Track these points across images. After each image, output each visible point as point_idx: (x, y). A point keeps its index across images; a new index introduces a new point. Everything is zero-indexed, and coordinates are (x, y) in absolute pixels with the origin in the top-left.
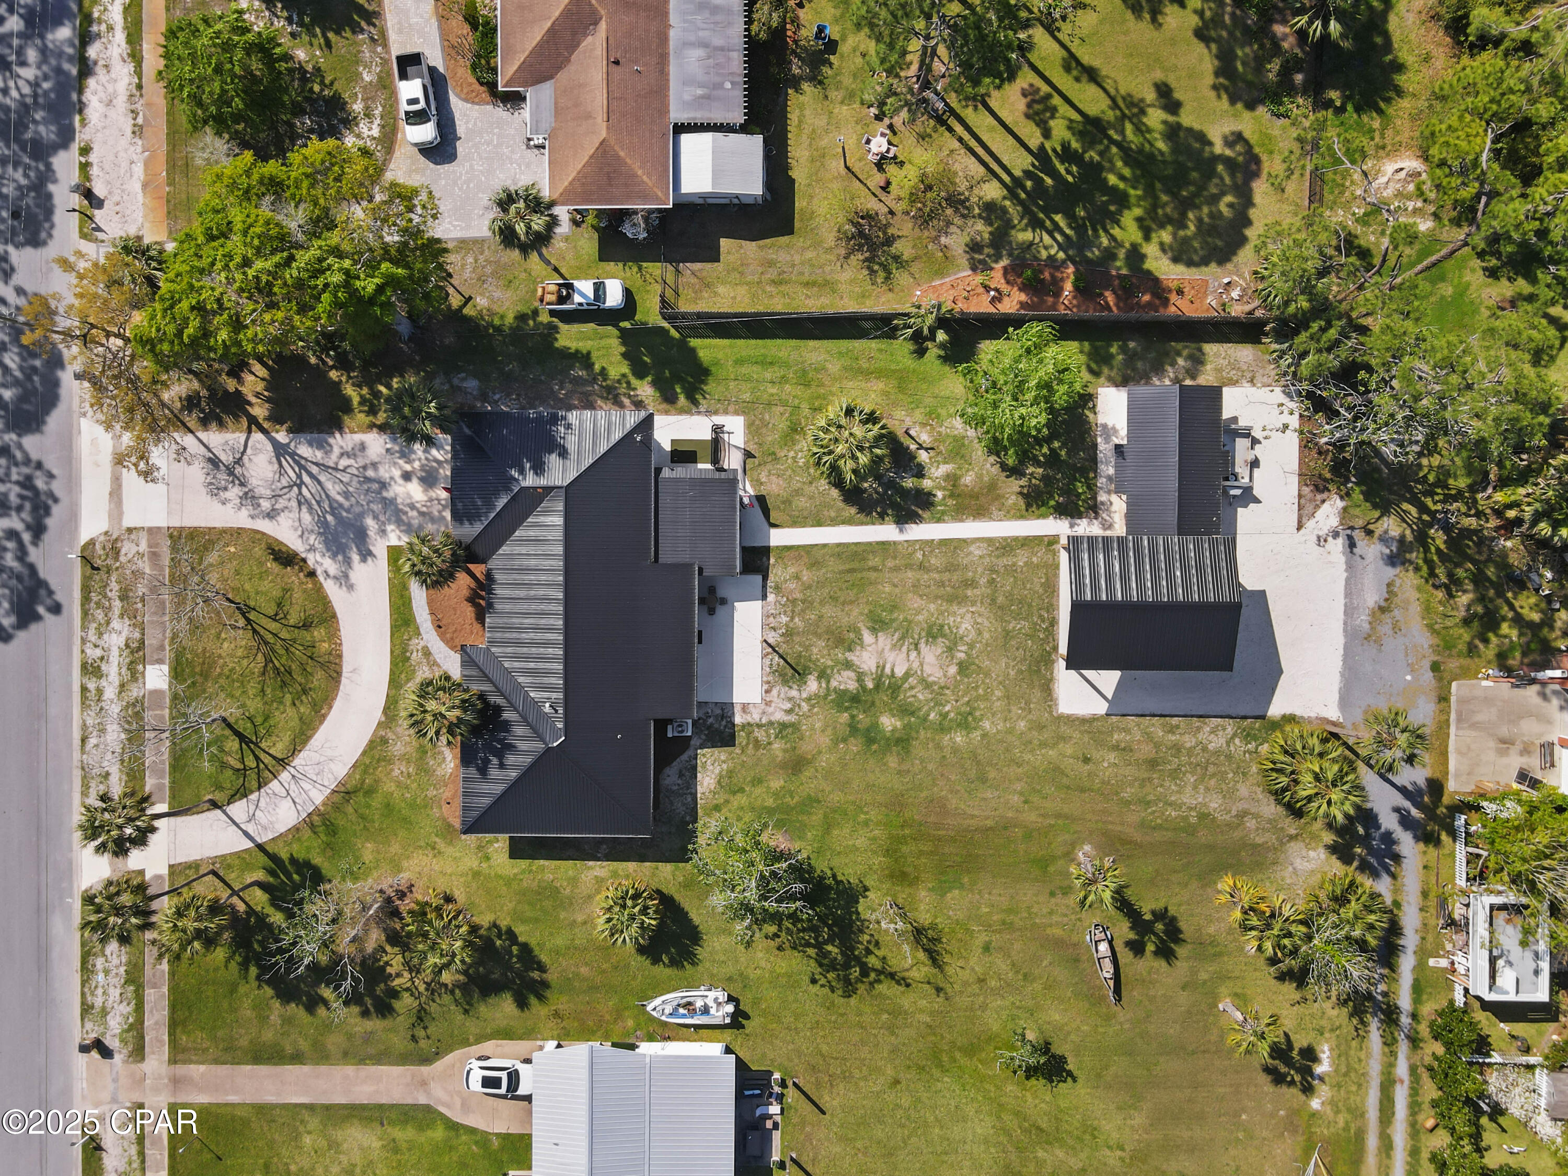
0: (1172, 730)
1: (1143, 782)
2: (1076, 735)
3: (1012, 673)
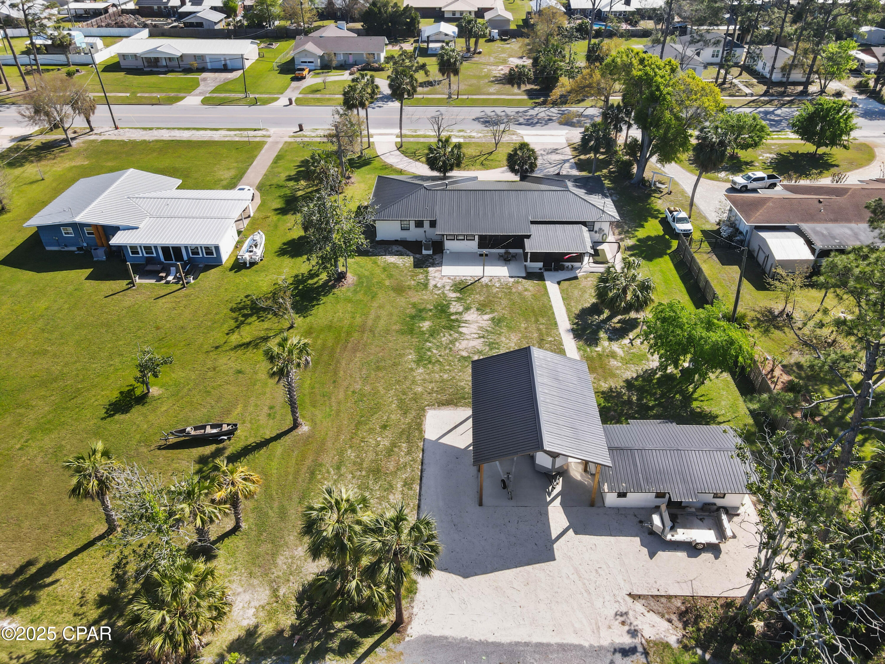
0: (407, 484)
1: (359, 465)
2: (408, 420)
3: (462, 384)
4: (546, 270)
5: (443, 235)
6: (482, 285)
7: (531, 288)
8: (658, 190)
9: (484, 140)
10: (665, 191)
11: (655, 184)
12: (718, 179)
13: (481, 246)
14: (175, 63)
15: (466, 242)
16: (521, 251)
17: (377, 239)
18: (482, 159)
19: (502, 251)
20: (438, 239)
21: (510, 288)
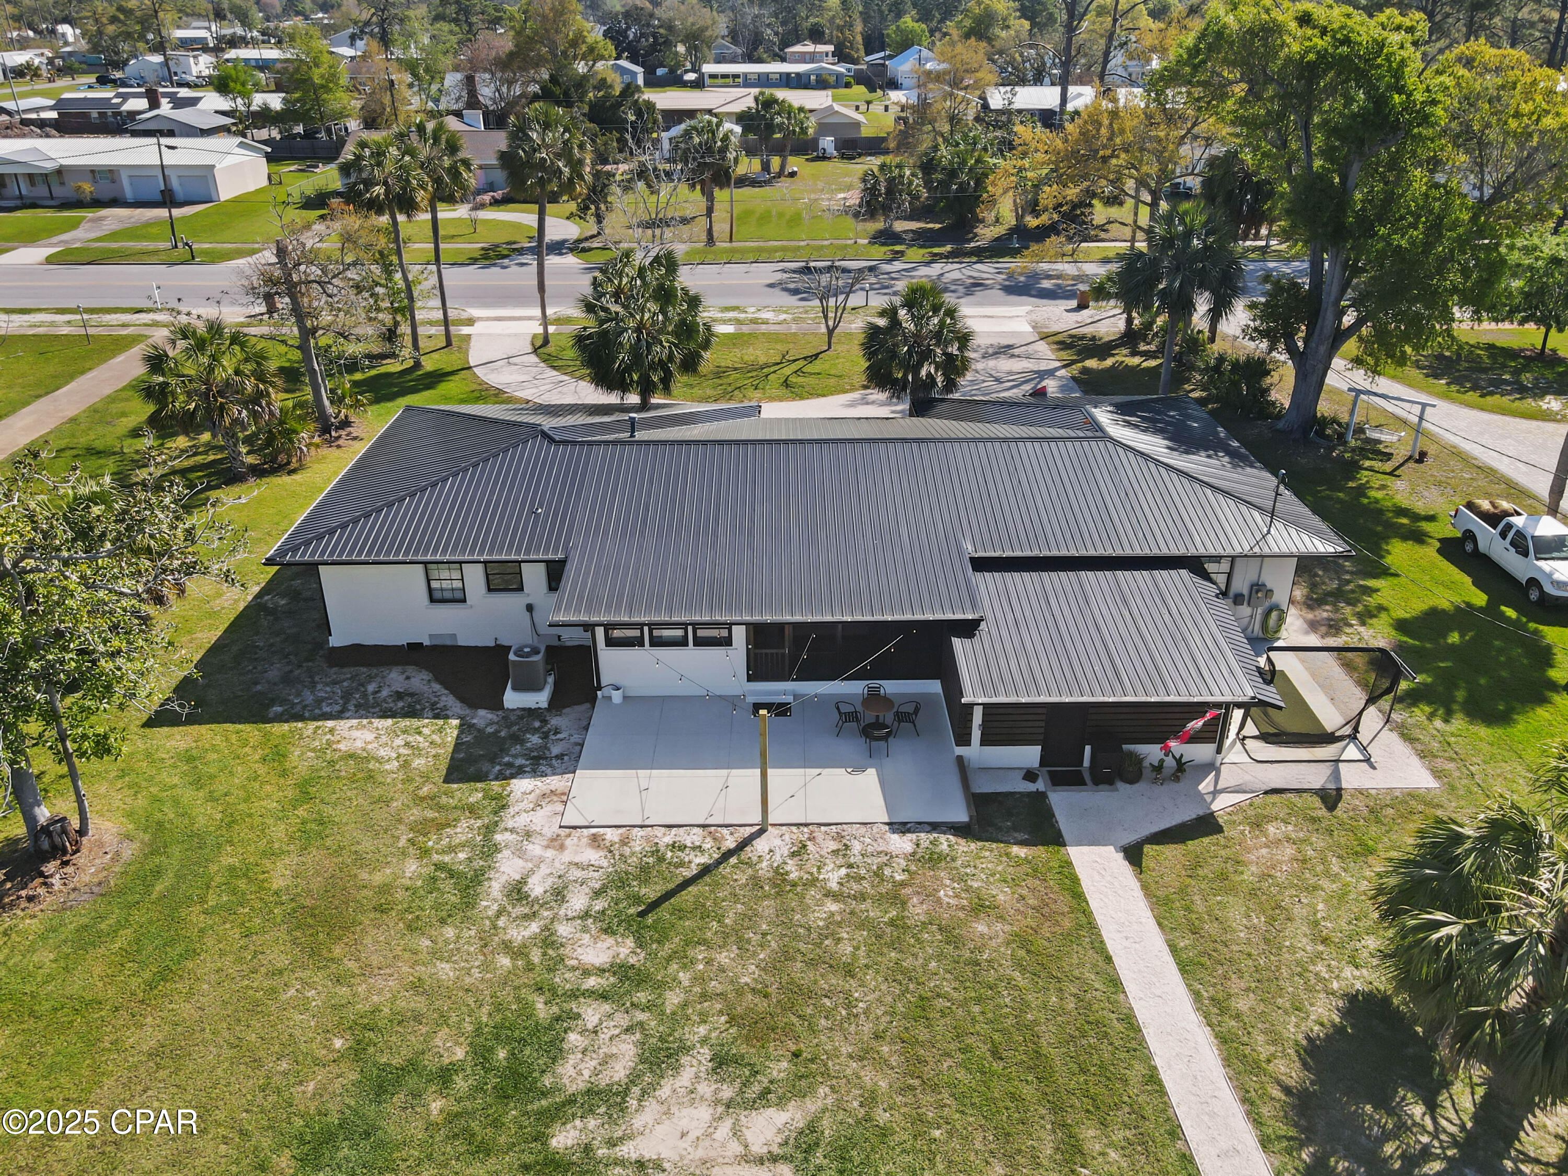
4: (1058, 780)
5: (589, 627)
6: (756, 882)
7: (1003, 895)
8: (1373, 450)
9: (794, 328)
10: (1401, 453)
11: (1360, 430)
12: (1547, 416)
13: (756, 670)
14: (42, 191)
15: (691, 655)
16: (934, 687)
17: (335, 641)
18: (787, 371)
19: (856, 688)
20: (572, 637)
21: (895, 898)
